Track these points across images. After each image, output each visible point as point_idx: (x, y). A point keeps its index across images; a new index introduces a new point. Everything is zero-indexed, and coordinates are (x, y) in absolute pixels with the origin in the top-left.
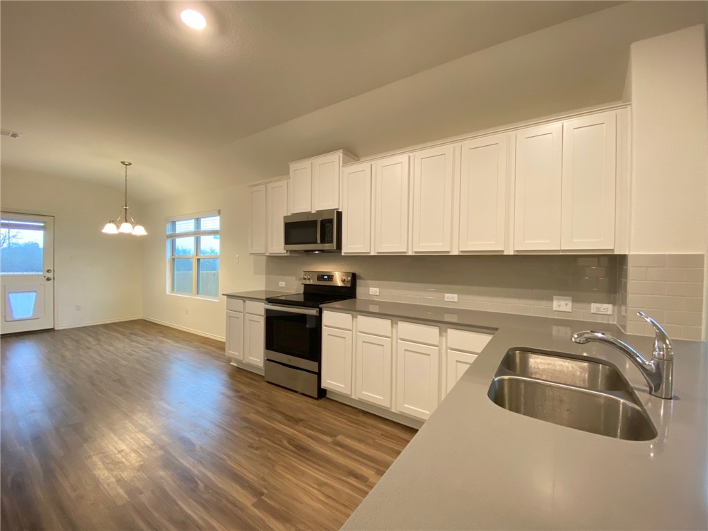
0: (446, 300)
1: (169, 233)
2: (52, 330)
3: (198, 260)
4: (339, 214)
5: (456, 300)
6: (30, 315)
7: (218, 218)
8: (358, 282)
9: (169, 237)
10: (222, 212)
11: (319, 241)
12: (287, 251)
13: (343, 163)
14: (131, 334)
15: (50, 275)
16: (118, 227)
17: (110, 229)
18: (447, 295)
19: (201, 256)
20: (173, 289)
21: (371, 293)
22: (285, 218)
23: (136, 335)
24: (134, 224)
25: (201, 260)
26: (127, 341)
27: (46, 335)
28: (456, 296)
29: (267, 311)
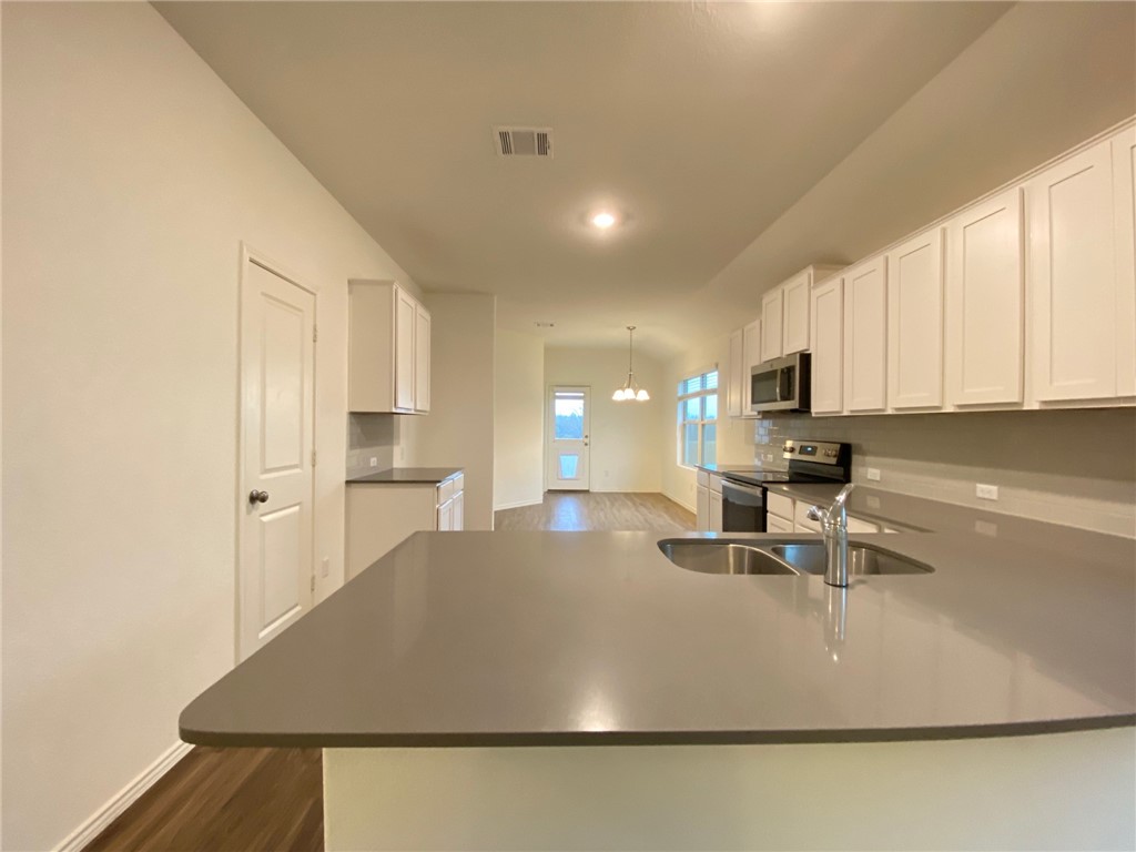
0: (980, 494)
1: (680, 394)
2: (587, 491)
3: (703, 425)
4: (806, 359)
5: (995, 497)
6: (573, 476)
7: (716, 373)
8: (855, 458)
9: (680, 399)
10: (720, 367)
11: (779, 398)
12: (759, 412)
13: (815, 282)
14: (641, 504)
15: (587, 441)
16: (636, 394)
17: (620, 396)
18: (980, 486)
19: (706, 421)
20: (683, 462)
21: (869, 477)
22: (753, 368)
23: (645, 506)
24: (636, 391)
25: (707, 427)
26: (633, 509)
27: (581, 496)
28: (994, 488)
29: (724, 487)
